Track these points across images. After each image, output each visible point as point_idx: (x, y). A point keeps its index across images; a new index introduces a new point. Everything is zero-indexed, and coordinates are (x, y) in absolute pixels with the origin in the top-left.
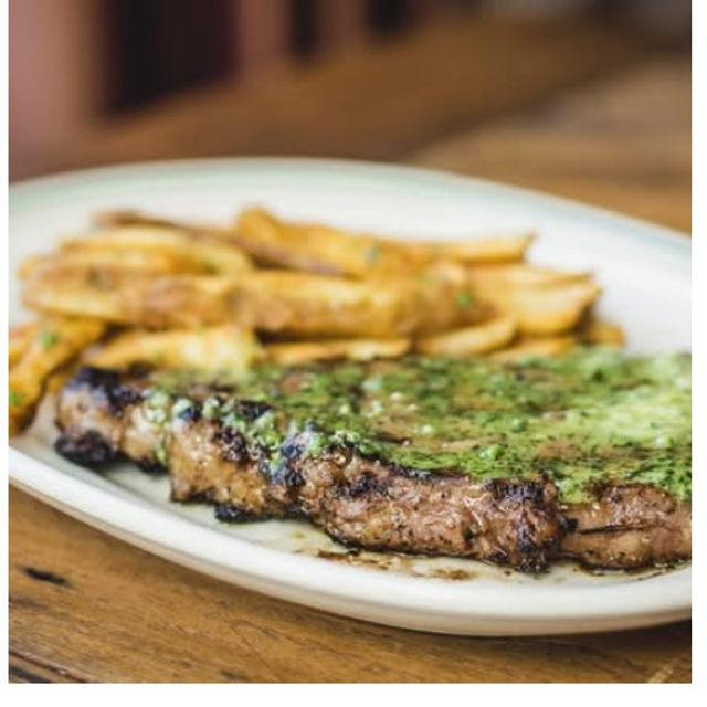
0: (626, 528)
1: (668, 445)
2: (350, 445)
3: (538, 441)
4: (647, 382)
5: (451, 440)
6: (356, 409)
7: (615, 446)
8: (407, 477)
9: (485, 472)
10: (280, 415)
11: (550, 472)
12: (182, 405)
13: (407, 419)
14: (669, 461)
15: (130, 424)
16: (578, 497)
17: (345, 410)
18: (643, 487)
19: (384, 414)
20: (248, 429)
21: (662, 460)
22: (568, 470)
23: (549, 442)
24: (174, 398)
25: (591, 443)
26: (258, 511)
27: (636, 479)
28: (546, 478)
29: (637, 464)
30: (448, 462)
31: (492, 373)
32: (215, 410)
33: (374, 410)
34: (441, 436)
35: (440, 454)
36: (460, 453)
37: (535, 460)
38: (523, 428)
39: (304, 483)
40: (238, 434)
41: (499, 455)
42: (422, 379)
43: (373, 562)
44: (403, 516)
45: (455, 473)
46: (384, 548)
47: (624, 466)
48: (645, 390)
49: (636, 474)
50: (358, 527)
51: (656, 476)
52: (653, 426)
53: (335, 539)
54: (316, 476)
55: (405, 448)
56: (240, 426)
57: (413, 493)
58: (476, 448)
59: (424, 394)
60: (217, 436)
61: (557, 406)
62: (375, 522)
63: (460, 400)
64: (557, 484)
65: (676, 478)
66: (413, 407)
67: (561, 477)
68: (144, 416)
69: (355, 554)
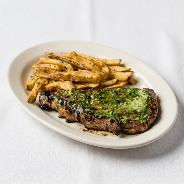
0: (132, 128)
1: (140, 111)
2: (88, 112)
3: (119, 110)
4: (138, 95)
5: (105, 109)
6: (89, 102)
7: (132, 111)
8: (97, 118)
9: (110, 117)
10: (77, 104)
11: (120, 118)
12: (60, 101)
13: (98, 104)
14: (140, 115)
15: (52, 103)
16: (125, 123)
17: (87, 102)
18: (136, 120)
19: (94, 103)
20: (71, 107)
21: (139, 115)
22: (123, 117)
23: (121, 110)
24: (59, 100)
25: (128, 110)
26: (73, 121)
27: (134, 119)
28: (120, 119)
29: (135, 115)
30: (104, 115)
31: (112, 93)
32: (66, 103)
33: (92, 102)
34: (103, 108)
35: (103, 113)
36: (106, 113)
37: (118, 114)
38: (117, 107)
39: (80, 118)
40: (70, 108)
41: (112, 113)
42: (100, 95)
43: (92, 132)
44: (96, 124)
45: (105, 117)
46: (93, 129)
47: (133, 116)
48: (137, 97)
49: (134, 118)
50: (89, 126)
51: (138, 118)
52: (138, 107)
53: (85, 127)
54: (82, 117)
55: (97, 112)
56: (70, 106)
57: (98, 121)
58: (109, 111)
59: (101, 98)
60: (66, 108)
61: (123, 101)
62: (92, 125)
63: (107, 100)
64: (121, 120)
65: (141, 119)
66: (99, 102)
67: (122, 118)
68: (54, 102)
69: (89, 130)
